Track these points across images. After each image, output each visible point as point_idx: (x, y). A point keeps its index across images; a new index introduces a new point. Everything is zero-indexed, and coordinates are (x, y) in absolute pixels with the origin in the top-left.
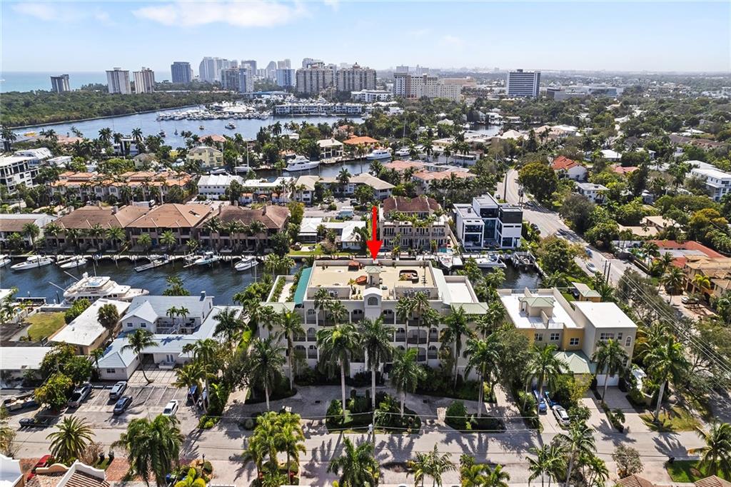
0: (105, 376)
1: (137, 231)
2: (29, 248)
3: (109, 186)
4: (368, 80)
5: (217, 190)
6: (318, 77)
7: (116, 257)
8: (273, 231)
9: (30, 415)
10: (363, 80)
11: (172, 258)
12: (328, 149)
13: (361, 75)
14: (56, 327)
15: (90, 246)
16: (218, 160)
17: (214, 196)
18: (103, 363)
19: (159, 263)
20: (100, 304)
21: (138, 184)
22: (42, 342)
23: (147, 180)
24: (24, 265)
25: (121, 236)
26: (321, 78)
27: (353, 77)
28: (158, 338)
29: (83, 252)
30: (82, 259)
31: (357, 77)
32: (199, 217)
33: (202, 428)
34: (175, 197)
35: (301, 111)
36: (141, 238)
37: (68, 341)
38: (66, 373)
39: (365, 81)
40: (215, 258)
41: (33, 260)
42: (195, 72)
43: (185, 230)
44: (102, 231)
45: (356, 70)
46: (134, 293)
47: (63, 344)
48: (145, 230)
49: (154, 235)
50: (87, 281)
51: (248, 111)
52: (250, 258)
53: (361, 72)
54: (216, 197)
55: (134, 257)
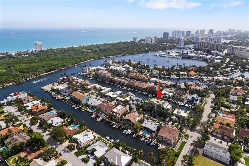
0: (129, 104)
1: (137, 87)
2: (124, 86)
3: (136, 77)
4: (219, 47)
5: (153, 81)
6: (203, 44)
7: (134, 90)
8: (156, 92)
9: (122, 105)
10: (217, 47)
11: (141, 92)
12: (183, 74)
13: (217, 45)
14: (126, 97)
15: (131, 87)
16: (158, 73)
17: (152, 82)
18: (129, 102)
19: (139, 92)
20: (130, 96)
21: (141, 77)
22: (124, 99)
23: (142, 77)
24: (123, 88)
25: (135, 87)
26: (204, 44)
27: (214, 46)
28: (135, 101)
29: (130, 88)
30: (130, 89)
31: (215, 46)
32: (147, 87)
33: (136, 111)
34: (145, 82)
35: (191, 57)
36: (138, 88)
37: (127, 99)
38: (126, 102)
39: (218, 47)
40: (147, 94)
41: (125, 88)
42: (170, 35)
43: (144, 88)
44: (133, 86)
45: (215, 43)
46: (135, 96)
47: (126, 99)
48: (139, 87)
49: (140, 88)
50: (130, 93)
51: (176, 55)
52: (151, 95)
53: (217, 44)
54: (153, 82)
55: (136, 91)
